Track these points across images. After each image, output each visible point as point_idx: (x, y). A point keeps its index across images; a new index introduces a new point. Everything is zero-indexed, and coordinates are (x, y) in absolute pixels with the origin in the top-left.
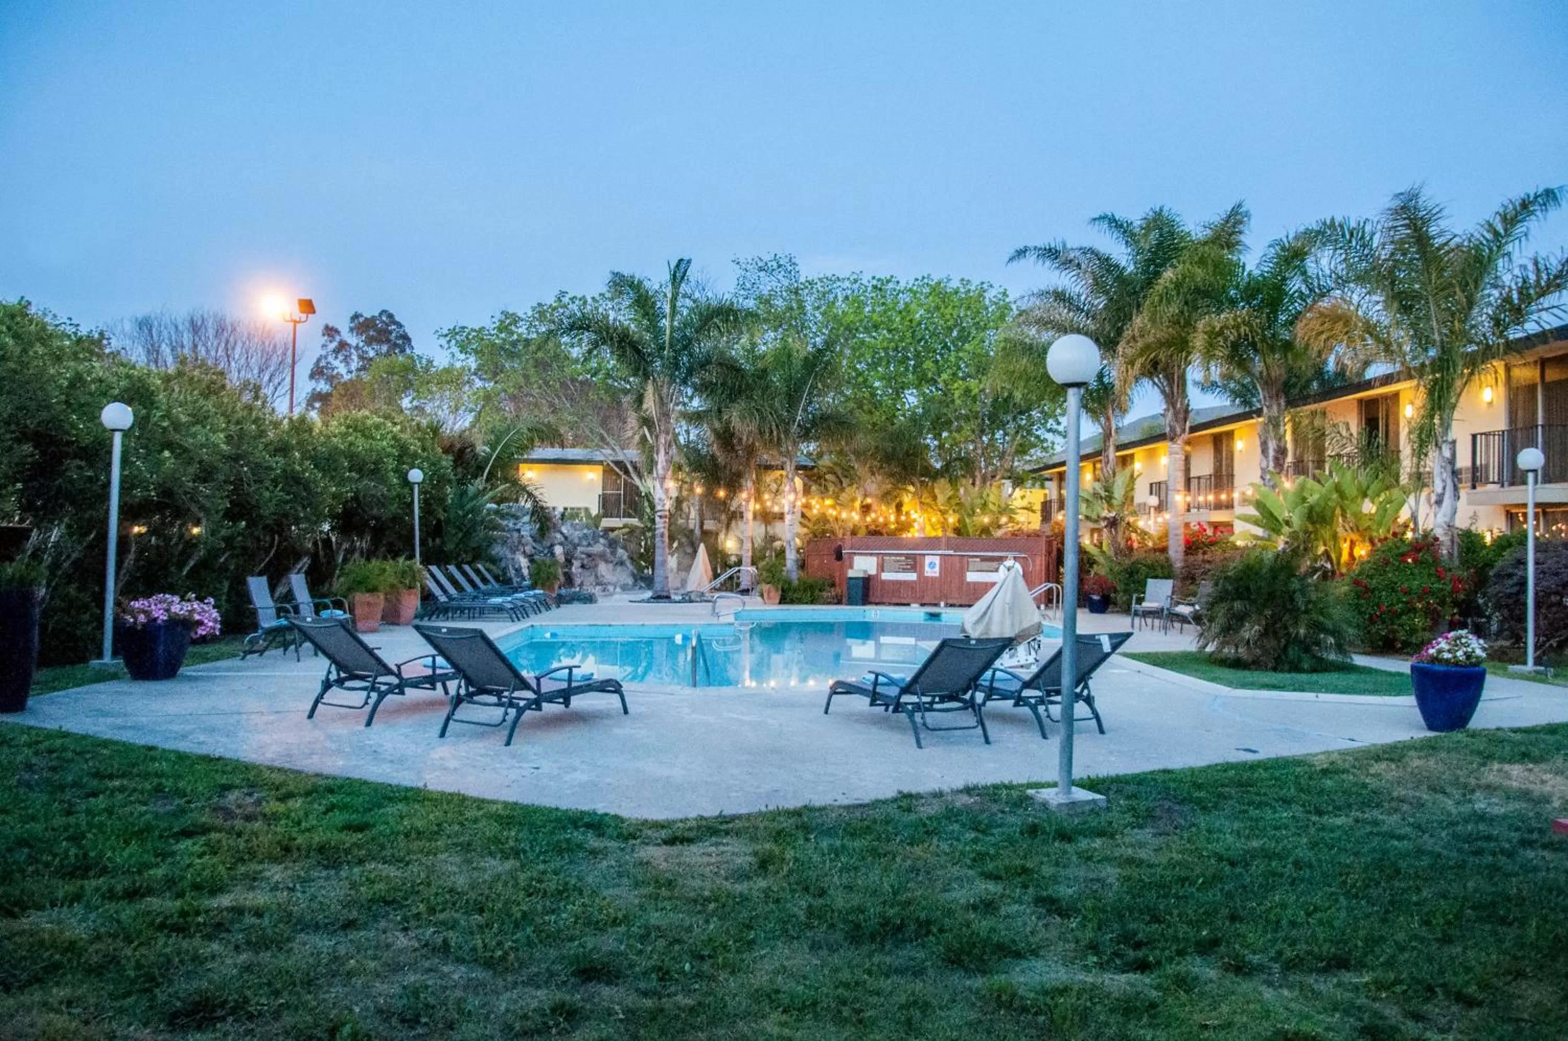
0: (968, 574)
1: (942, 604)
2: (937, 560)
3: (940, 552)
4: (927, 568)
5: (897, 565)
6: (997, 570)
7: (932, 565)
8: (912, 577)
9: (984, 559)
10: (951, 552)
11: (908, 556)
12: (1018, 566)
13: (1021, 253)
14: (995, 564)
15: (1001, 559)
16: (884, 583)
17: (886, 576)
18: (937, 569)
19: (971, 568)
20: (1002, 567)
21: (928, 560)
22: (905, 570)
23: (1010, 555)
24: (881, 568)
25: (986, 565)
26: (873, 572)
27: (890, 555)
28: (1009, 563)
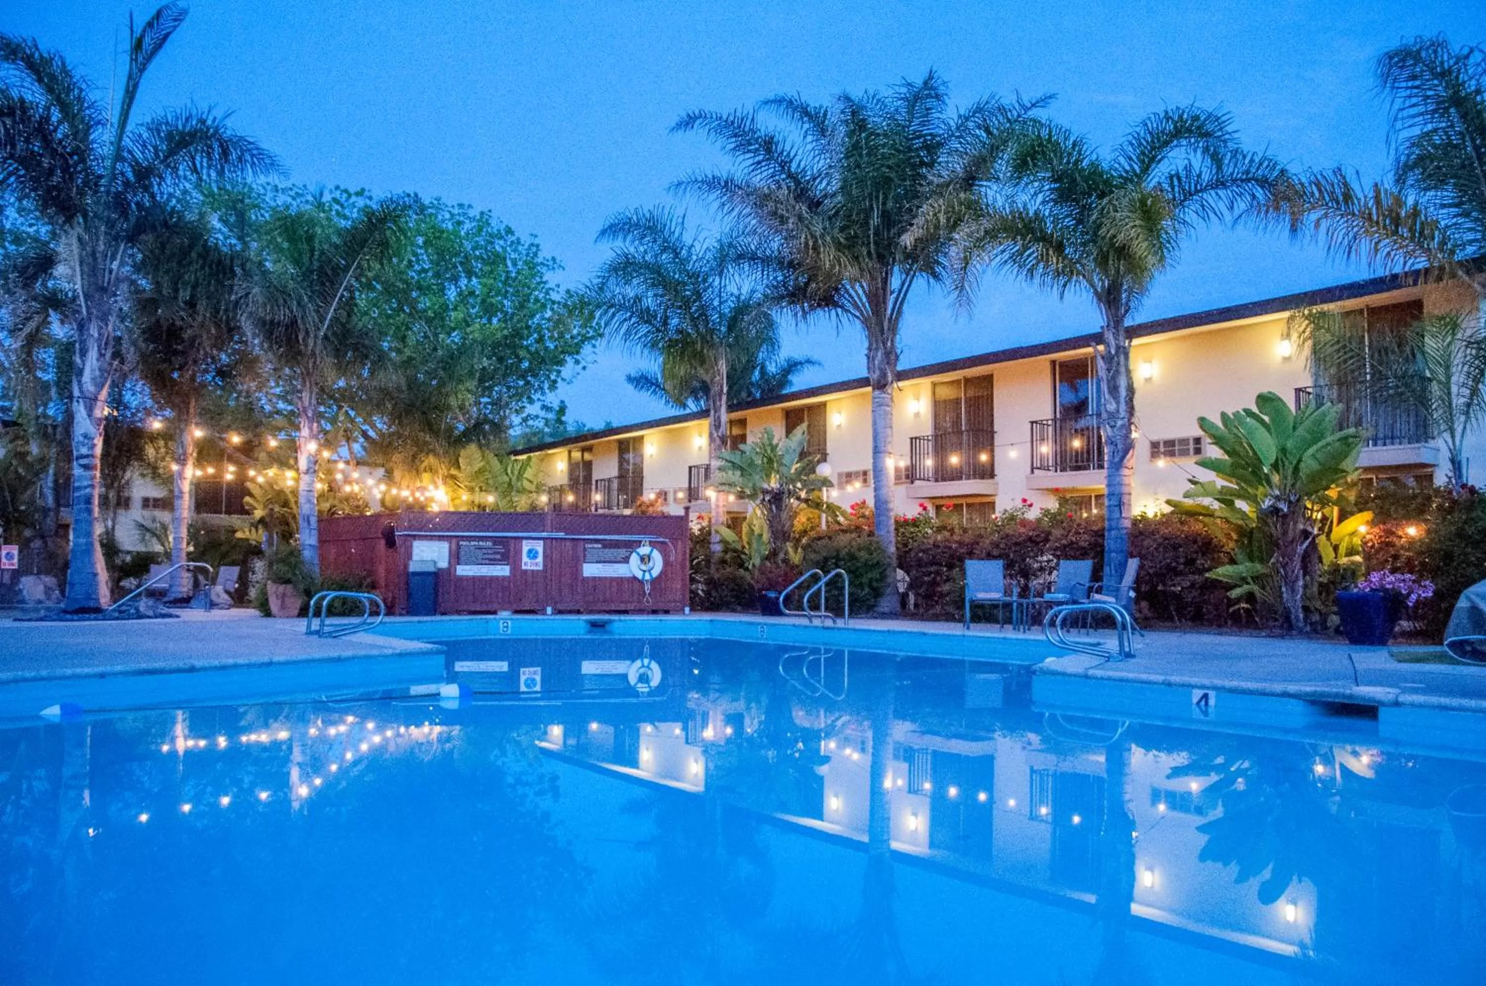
0: (585, 565)
1: (549, 610)
2: (539, 547)
3: (544, 534)
4: (525, 558)
5: (479, 553)
6: (626, 560)
7: (532, 554)
8: (503, 571)
9: (607, 545)
10: (561, 535)
11: (496, 541)
12: (657, 556)
13: (688, 122)
14: (623, 552)
15: (632, 546)
16: (462, 579)
17: (463, 570)
18: (540, 559)
19: (588, 556)
20: (634, 555)
21: (526, 546)
22: (492, 562)
23: (646, 539)
24: (456, 557)
25: (610, 553)
26: (443, 564)
27: (470, 538)
28: (645, 550)
